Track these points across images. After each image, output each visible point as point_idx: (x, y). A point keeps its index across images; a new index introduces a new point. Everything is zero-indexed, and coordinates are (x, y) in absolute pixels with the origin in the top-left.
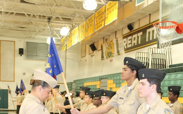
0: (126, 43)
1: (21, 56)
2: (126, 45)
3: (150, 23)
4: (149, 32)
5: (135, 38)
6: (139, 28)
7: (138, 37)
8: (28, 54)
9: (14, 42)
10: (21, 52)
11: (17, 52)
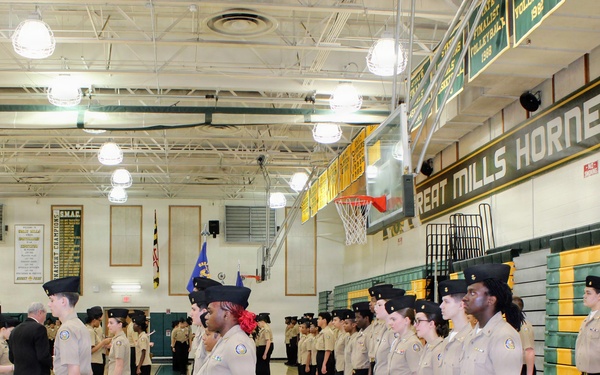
0: (421, 203)
1: (215, 237)
2: (423, 206)
3: (458, 161)
4: (458, 180)
5: (435, 191)
6: (442, 171)
7: (440, 189)
8: (229, 232)
9: (200, 207)
10: (214, 227)
11: (206, 228)
